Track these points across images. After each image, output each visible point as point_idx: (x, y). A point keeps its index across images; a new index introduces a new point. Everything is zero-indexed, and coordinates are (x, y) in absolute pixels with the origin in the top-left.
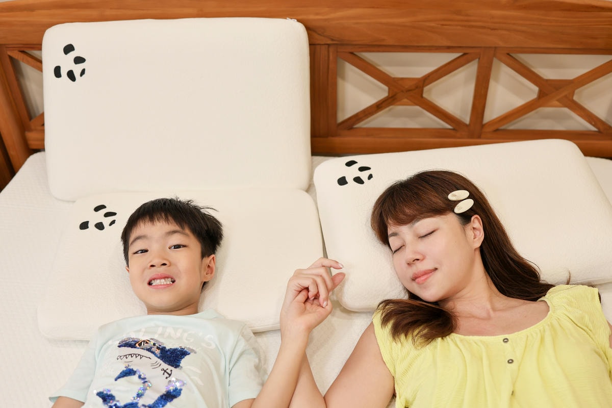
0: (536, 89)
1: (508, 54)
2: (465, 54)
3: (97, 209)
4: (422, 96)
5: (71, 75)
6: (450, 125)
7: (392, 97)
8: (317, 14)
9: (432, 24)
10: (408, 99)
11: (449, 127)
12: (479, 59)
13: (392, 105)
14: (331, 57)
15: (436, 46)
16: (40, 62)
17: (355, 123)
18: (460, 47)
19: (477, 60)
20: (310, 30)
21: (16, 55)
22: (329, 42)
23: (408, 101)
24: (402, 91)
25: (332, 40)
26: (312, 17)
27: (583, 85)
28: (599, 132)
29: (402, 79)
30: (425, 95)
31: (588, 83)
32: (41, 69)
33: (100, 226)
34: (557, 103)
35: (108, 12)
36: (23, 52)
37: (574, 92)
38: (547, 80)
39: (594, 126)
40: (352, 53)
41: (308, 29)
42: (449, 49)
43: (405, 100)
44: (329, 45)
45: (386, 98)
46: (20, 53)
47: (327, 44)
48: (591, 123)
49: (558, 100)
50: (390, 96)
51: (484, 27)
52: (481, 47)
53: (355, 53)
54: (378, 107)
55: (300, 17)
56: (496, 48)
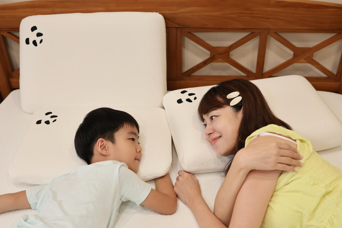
0: (292, 53)
1: (276, 33)
2: (252, 33)
3: (47, 114)
4: (229, 57)
5: (35, 43)
6: (245, 74)
7: (212, 57)
8: (170, 10)
9: (234, 16)
10: (221, 58)
11: (244, 75)
12: (260, 35)
13: (213, 62)
14: (178, 35)
15: (235, 28)
16: (19, 38)
17: (192, 73)
18: (249, 29)
19: (259, 36)
20: (167, 19)
21: (5, 34)
22: (177, 26)
23: (221, 59)
24: (218, 54)
25: (179, 25)
26: (167, 12)
27: (318, 50)
28: (328, 77)
29: (218, 47)
30: (230, 57)
31: (320, 49)
32: (18, 42)
33: (47, 122)
34: (303, 60)
35: (56, 10)
36: (9, 33)
37: (313, 54)
38: (298, 48)
39: (325, 74)
40: (189, 32)
41: (166, 18)
42: (243, 30)
43: (220, 59)
44: (177, 28)
45: (208, 58)
46: (8, 33)
47: (176, 27)
48: (323, 72)
49: (305, 59)
50: (211, 57)
51: (262, 17)
52: (261, 29)
53: (191, 32)
54: (205, 63)
55: (161, 12)
56: (269, 29)
